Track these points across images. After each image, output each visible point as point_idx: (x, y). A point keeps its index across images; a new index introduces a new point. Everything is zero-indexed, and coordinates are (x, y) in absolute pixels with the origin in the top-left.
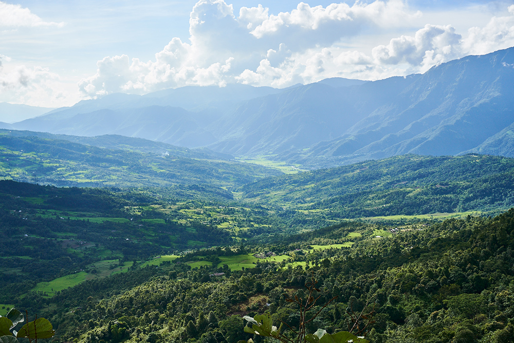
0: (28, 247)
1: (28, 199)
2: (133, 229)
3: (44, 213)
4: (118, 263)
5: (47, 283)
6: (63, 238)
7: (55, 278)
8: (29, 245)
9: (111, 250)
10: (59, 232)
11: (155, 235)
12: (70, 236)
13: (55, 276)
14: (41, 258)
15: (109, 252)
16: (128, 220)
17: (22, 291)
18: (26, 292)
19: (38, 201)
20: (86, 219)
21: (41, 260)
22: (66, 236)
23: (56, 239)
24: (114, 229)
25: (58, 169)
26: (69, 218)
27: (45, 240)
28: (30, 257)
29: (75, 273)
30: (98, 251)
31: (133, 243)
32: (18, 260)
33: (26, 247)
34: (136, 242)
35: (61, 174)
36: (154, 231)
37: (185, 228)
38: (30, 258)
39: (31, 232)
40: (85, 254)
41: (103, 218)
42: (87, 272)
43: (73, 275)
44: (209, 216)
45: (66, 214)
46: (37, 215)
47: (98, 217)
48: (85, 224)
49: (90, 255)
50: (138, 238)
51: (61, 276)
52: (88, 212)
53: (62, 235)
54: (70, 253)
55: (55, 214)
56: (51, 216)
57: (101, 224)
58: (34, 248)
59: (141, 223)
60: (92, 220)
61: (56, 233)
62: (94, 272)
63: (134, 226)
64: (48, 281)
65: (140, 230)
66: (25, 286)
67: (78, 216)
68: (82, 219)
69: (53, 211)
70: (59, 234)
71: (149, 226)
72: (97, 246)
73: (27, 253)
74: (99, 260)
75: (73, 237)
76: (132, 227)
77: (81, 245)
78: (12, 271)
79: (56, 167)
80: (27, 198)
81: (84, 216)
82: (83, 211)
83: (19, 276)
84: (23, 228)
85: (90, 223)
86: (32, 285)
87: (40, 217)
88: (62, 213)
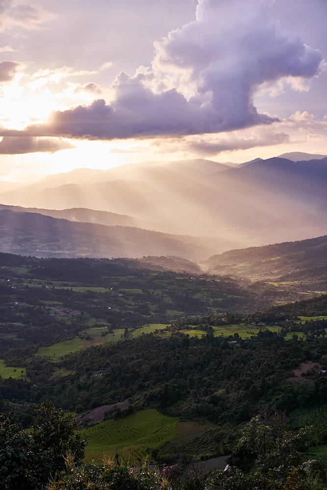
0: (20, 314)
1: (14, 269)
2: (114, 298)
3: (30, 282)
4: (108, 331)
5: (47, 348)
6: (50, 306)
7: (53, 344)
8: (20, 312)
9: (96, 318)
10: (46, 300)
11: (135, 305)
12: (56, 305)
13: (53, 341)
14: (33, 325)
15: (94, 320)
16: (109, 290)
17: (27, 355)
18: (31, 356)
19: (23, 270)
20: (70, 288)
21: (32, 327)
22: (53, 304)
23: (44, 307)
24: (96, 298)
25: (33, 241)
26: (54, 287)
27: (34, 307)
28: (22, 323)
29: (70, 339)
30: (84, 318)
31: (116, 312)
32: (12, 326)
33: (18, 314)
34: (118, 310)
35: (35, 245)
36: (133, 300)
37: (162, 298)
38: (22, 325)
39: (20, 300)
40: (72, 321)
41: (85, 288)
42: (82, 338)
43: (69, 341)
44: (183, 286)
45: (50, 284)
46: (25, 284)
47: (80, 286)
48: (69, 293)
49: (76, 322)
50: (119, 307)
51: (58, 342)
52: (69, 281)
53: (49, 303)
54: (58, 320)
55: (40, 284)
56: (37, 286)
57: (84, 293)
58: (25, 315)
59: (121, 292)
60: (74, 289)
61: (43, 301)
62: (89, 338)
63: (115, 295)
64: (48, 347)
65: (121, 299)
66: (28, 350)
67: (61, 286)
68: (66, 288)
69: (37, 280)
70: (46, 302)
71: (128, 295)
72: (82, 313)
73: (19, 319)
74: (88, 327)
75: (59, 305)
76: (112, 297)
77: (67, 313)
78: (9, 337)
79: (30, 238)
80: (12, 268)
81: (66, 285)
82: (65, 281)
83: (16, 341)
84: (13, 296)
85: (74, 292)
86: (35, 350)
87: (27, 287)
88: (46, 283)
